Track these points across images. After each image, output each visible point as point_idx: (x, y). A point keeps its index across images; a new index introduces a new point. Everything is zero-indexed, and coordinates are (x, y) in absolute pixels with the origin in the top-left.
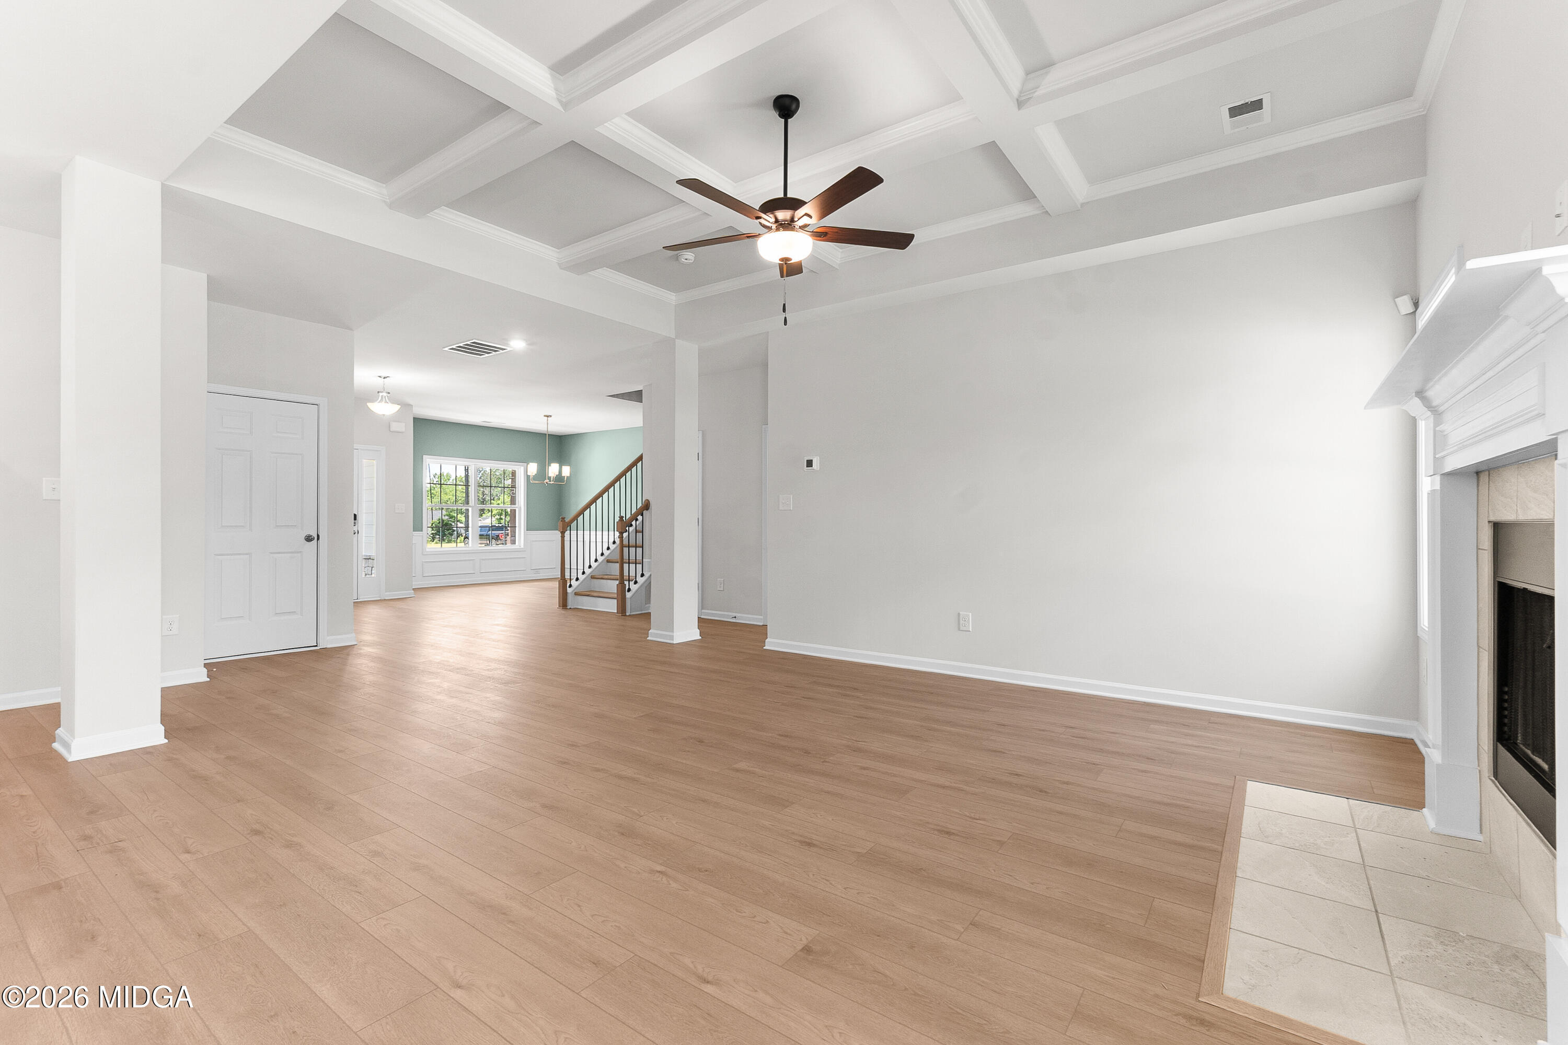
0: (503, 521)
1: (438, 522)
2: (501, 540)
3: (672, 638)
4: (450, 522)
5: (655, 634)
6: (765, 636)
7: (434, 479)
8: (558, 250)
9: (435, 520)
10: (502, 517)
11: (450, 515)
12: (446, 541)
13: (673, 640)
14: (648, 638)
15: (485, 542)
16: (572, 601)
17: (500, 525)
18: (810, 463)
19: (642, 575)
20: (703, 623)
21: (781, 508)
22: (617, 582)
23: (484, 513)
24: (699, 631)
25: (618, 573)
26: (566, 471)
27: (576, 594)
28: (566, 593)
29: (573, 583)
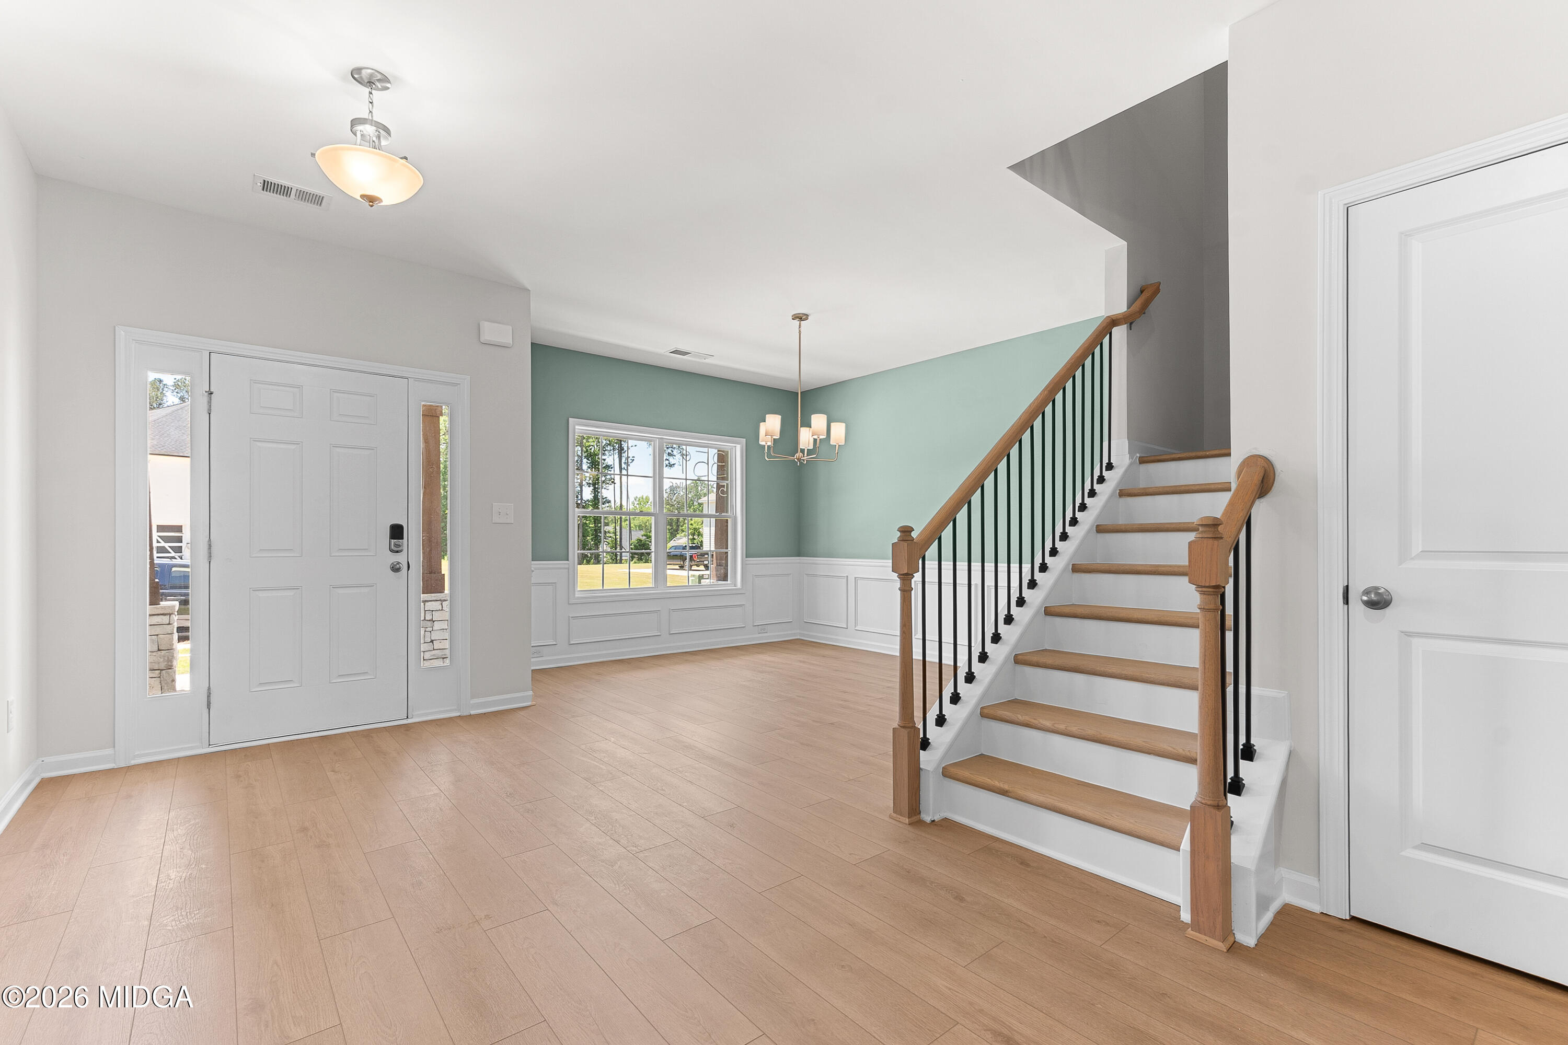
0: (695, 541)
1: (636, 542)
2: (694, 561)
4: (647, 542)
7: (635, 502)
9: (634, 540)
10: (695, 537)
11: (647, 535)
12: (644, 561)
15: (679, 563)
16: (936, 800)
17: (694, 545)
23: (678, 533)
26: (838, 431)
27: (946, 774)
28: (915, 772)
29: (933, 732)
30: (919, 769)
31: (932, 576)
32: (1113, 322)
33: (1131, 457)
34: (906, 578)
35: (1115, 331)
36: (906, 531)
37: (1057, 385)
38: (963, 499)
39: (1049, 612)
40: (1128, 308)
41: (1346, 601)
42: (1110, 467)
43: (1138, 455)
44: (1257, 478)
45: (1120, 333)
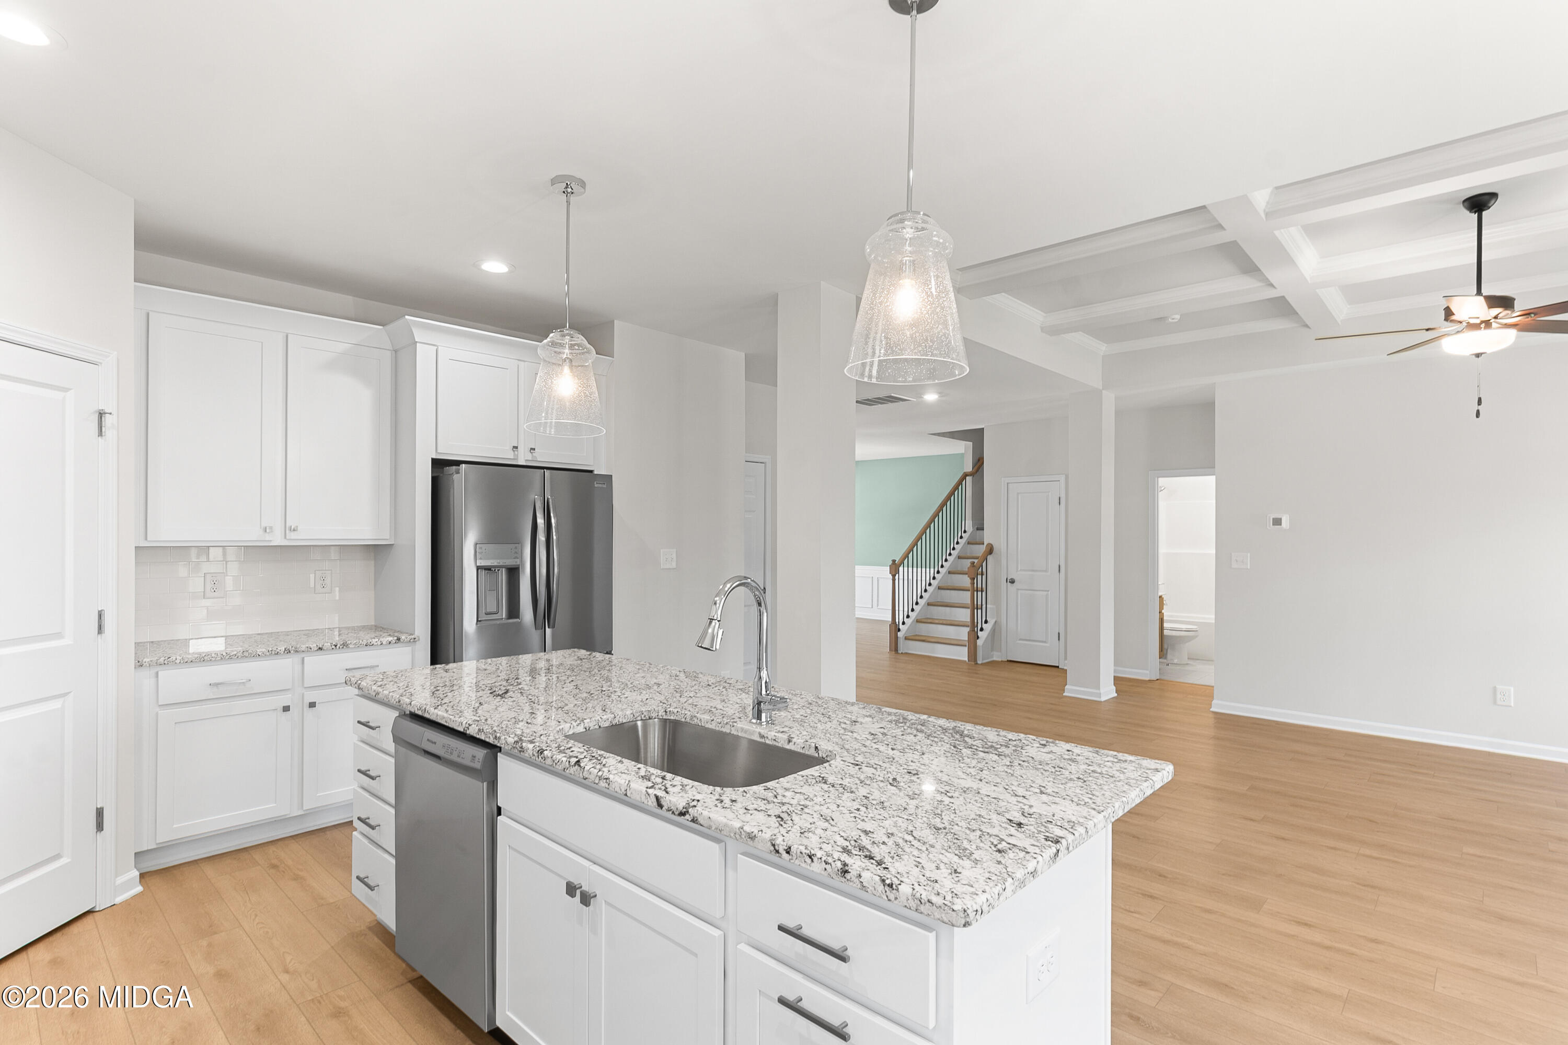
3: (1099, 695)
5: (1071, 690)
6: (1212, 697)
8: (1045, 315)
13: (1100, 697)
14: (1064, 694)
16: (904, 646)
18: (1277, 522)
19: (986, 622)
20: (1117, 680)
21: (1234, 565)
22: (968, 629)
24: (1114, 688)
25: (968, 619)
27: (906, 638)
28: (897, 638)
29: (901, 627)
30: (897, 637)
31: (901, 577)
32: (965, 476)
33: (973, 528)
34: (894, 576)
35: (967, 478)
36: (894, 561)
37: (944, 504)
38: (911, 550)
39: (940, 588)
40: (973, 469)
41: (1007, 582)
42: (965, 532)
43: (976, 527)
44: (988, 550)
45: (969, 479)
